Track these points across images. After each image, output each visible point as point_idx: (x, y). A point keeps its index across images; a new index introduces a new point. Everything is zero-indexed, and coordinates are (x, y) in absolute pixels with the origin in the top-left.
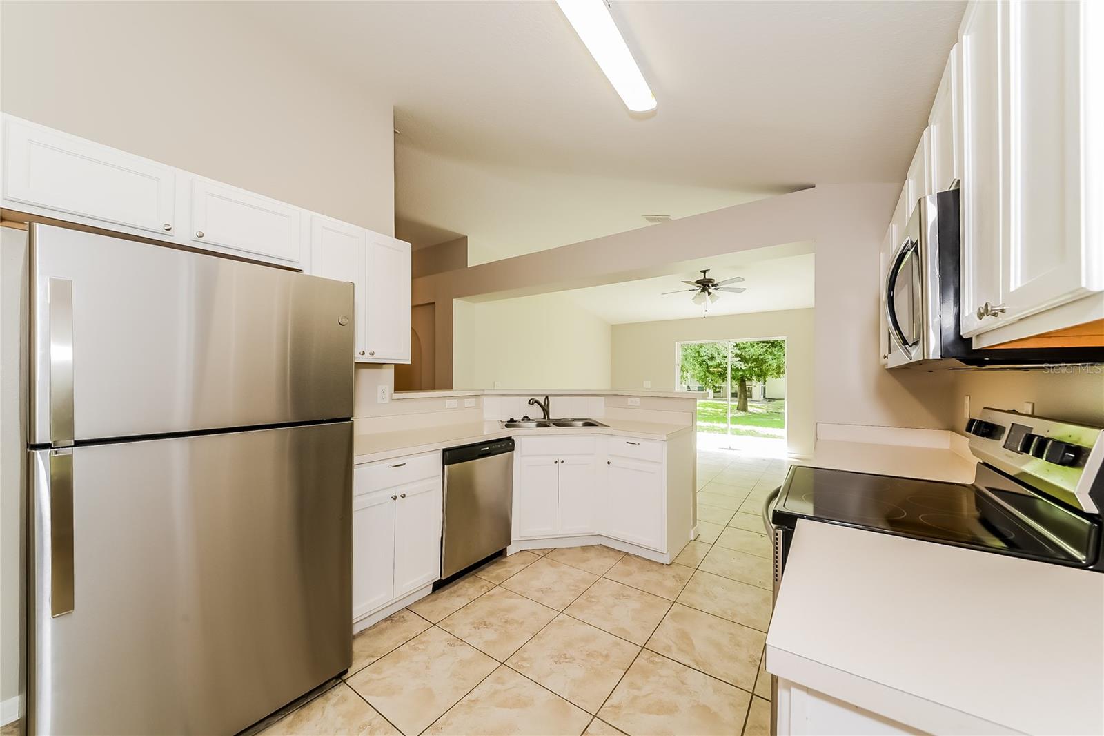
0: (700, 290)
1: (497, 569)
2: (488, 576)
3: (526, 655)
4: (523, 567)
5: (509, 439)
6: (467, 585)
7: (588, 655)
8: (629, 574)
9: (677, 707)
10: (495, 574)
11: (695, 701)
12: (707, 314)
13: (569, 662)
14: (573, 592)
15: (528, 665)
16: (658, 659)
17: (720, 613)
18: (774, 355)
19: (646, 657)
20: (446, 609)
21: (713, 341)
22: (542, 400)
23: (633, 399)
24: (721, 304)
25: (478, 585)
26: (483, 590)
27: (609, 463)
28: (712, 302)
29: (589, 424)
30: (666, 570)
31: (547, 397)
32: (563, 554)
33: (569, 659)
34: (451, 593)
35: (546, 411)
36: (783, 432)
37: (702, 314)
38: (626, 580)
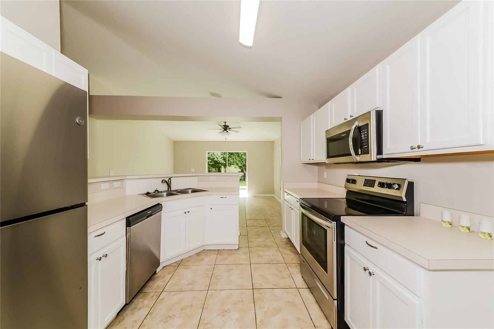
0: (224, 130)
1: (155, 283)
2: (151, 289)
3: (206, 321)
4: (170, 275)
5: (158, 204)
6: (141, 300)
7: (235, 304)
8: (226, 259)
9: (281, 307)
10: (155, 287)
11: (284, 301)
12: (226, 140)
13: (228, 313)
14: (207, 278)
15: (210, 326)
16: (261, 291)
17: (267, 262)
18: (232, 158)
19: (257, 292)
20: (135, 321)
21: (213, 151)
22: (167, 180)
23: (213, 177)
24: (231, 136)
25: (149, 297)
26: (154, 298)
27: (211, 209)
28: (228, 135)
29: (194, 191)
30: (238, 251)
31: (170, 179)
32: (189, 261)
33: (228, 311)
34: (132, 310)
35: (169, 186)
36: (246, 187)
37: (225, 140)
38: (226, 262)
